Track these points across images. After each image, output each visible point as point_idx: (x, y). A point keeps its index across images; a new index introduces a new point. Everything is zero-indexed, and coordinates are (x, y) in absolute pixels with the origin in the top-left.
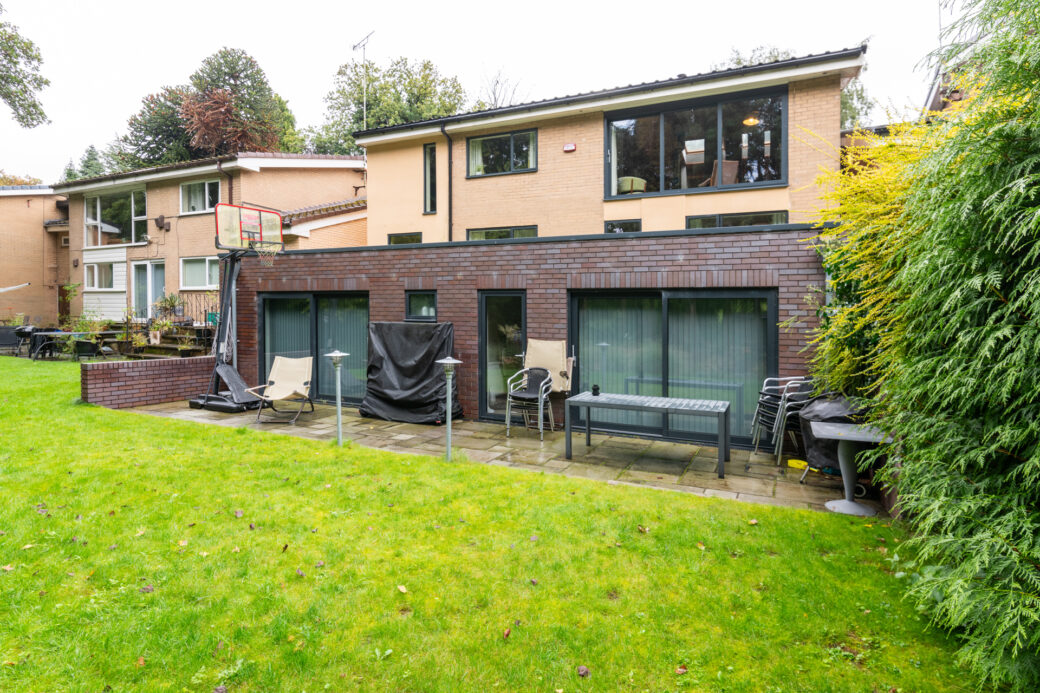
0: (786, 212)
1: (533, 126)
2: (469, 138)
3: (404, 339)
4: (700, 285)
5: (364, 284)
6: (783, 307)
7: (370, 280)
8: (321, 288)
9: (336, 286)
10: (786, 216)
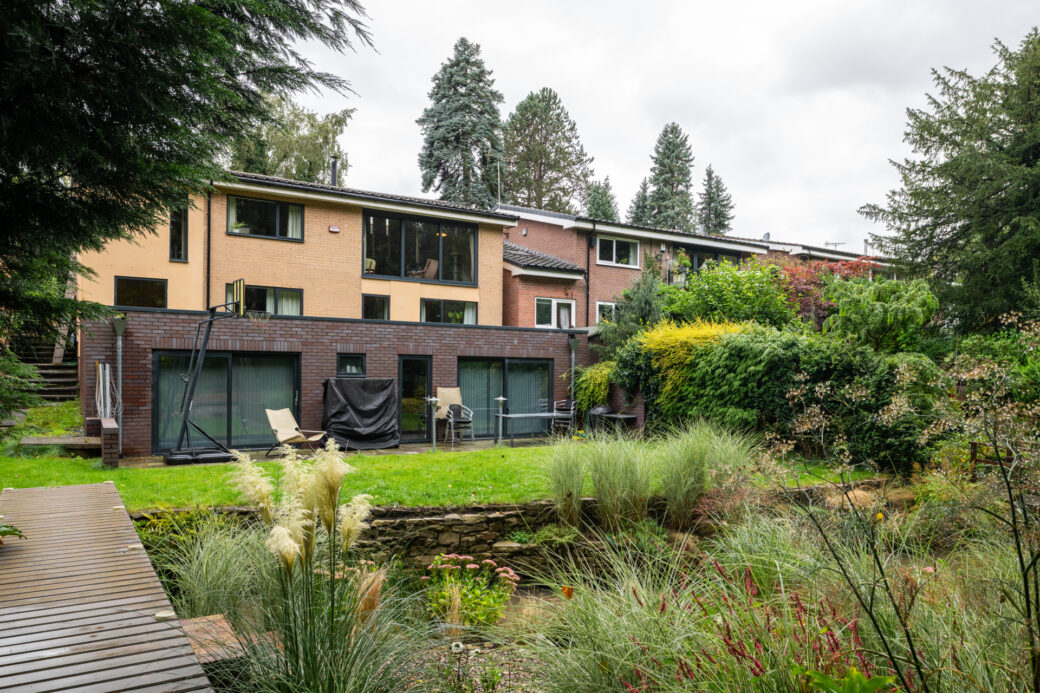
0: (477, 303)
1: (301, 202)
2: (229, 194)
3: (362, 391)
4: (524, 356)
5: (296, 347)
6: (556, 368)
7: (303, 344)
8: (246, 348)
9: (264, 347)
10: (475, 305)
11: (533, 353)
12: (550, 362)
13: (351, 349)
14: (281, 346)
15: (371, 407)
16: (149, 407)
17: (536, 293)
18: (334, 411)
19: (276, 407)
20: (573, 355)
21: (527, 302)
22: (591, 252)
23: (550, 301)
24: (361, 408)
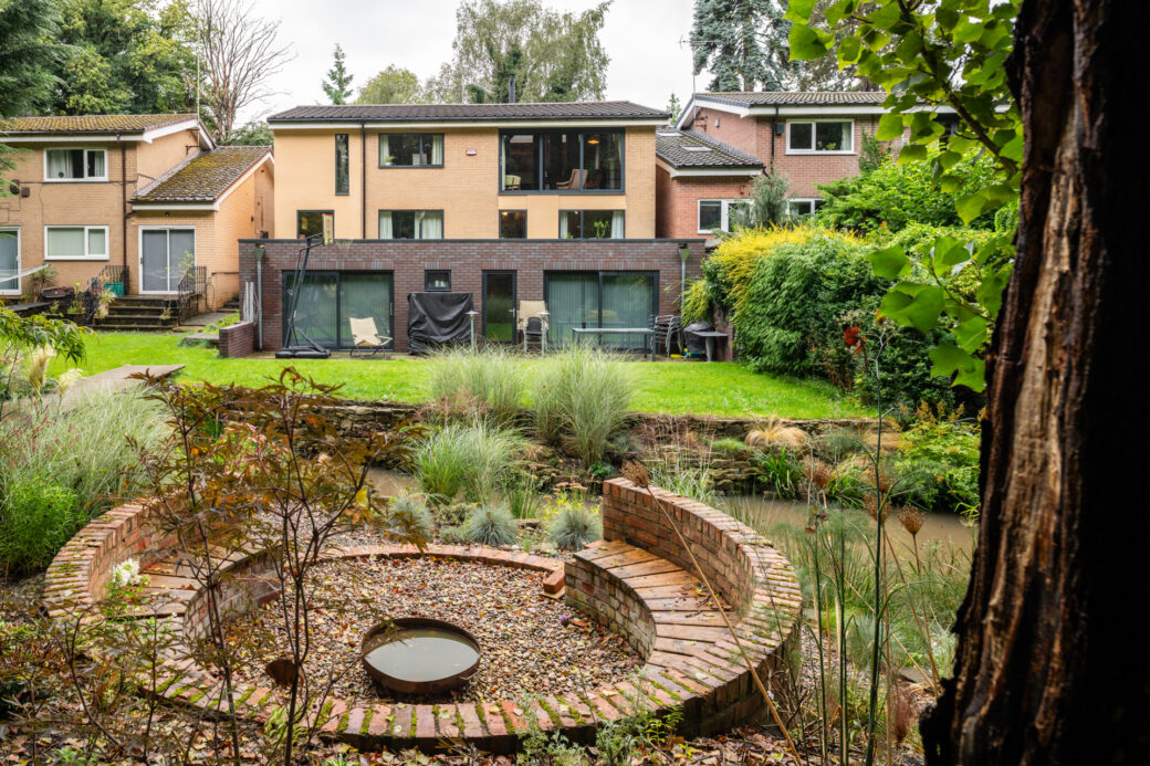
0: (624, 211)
1: (442, 132)
2: (381, 134)
4: (622, 268)
5: (390, 265)
6: (661, 280)
7: (395, 263)
8: (350, 267)
9: (363, 267)
10: (622, 213)
11: (631, 266)
12: (655, 275)
13: (437, 266)
14: (377, 265)
15: (448, 318)
16: (280, 314)
17: (700, 194)
18: (414, 321)
19: (361, 316)
20: (683, 267)
21: (686, 205)
22: (777, 141)
23: (720, 203)
24: (440, 318)
